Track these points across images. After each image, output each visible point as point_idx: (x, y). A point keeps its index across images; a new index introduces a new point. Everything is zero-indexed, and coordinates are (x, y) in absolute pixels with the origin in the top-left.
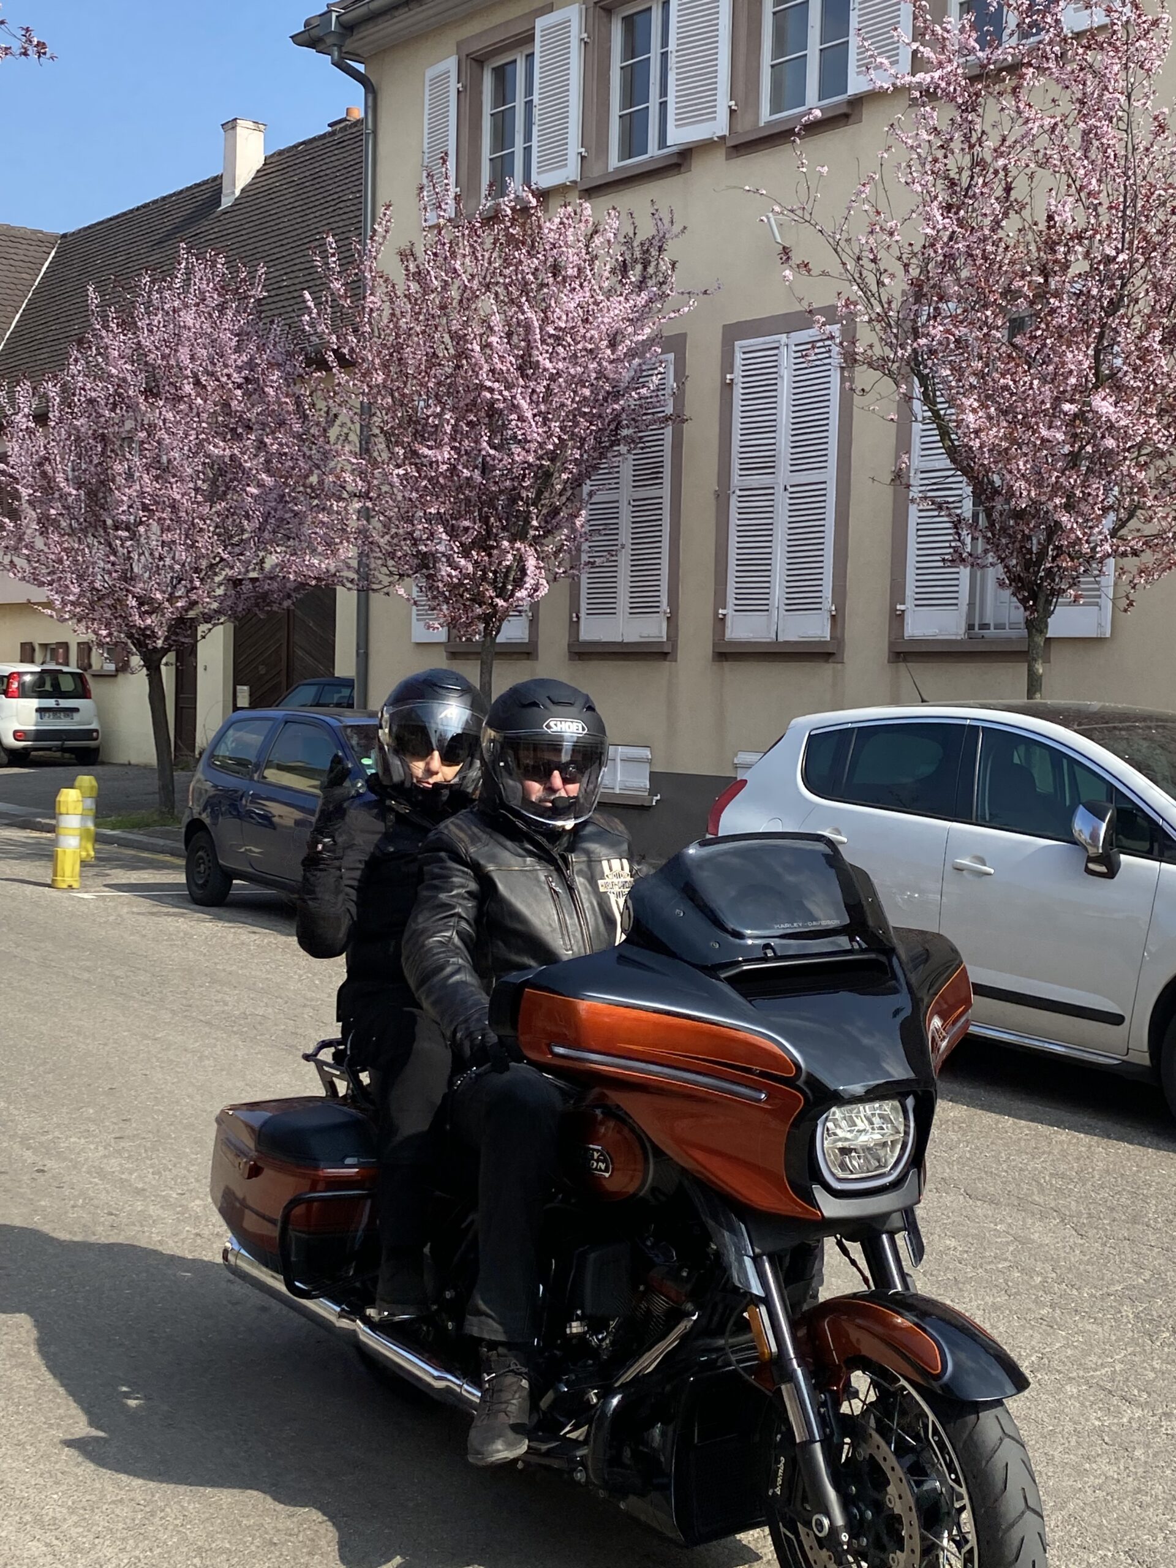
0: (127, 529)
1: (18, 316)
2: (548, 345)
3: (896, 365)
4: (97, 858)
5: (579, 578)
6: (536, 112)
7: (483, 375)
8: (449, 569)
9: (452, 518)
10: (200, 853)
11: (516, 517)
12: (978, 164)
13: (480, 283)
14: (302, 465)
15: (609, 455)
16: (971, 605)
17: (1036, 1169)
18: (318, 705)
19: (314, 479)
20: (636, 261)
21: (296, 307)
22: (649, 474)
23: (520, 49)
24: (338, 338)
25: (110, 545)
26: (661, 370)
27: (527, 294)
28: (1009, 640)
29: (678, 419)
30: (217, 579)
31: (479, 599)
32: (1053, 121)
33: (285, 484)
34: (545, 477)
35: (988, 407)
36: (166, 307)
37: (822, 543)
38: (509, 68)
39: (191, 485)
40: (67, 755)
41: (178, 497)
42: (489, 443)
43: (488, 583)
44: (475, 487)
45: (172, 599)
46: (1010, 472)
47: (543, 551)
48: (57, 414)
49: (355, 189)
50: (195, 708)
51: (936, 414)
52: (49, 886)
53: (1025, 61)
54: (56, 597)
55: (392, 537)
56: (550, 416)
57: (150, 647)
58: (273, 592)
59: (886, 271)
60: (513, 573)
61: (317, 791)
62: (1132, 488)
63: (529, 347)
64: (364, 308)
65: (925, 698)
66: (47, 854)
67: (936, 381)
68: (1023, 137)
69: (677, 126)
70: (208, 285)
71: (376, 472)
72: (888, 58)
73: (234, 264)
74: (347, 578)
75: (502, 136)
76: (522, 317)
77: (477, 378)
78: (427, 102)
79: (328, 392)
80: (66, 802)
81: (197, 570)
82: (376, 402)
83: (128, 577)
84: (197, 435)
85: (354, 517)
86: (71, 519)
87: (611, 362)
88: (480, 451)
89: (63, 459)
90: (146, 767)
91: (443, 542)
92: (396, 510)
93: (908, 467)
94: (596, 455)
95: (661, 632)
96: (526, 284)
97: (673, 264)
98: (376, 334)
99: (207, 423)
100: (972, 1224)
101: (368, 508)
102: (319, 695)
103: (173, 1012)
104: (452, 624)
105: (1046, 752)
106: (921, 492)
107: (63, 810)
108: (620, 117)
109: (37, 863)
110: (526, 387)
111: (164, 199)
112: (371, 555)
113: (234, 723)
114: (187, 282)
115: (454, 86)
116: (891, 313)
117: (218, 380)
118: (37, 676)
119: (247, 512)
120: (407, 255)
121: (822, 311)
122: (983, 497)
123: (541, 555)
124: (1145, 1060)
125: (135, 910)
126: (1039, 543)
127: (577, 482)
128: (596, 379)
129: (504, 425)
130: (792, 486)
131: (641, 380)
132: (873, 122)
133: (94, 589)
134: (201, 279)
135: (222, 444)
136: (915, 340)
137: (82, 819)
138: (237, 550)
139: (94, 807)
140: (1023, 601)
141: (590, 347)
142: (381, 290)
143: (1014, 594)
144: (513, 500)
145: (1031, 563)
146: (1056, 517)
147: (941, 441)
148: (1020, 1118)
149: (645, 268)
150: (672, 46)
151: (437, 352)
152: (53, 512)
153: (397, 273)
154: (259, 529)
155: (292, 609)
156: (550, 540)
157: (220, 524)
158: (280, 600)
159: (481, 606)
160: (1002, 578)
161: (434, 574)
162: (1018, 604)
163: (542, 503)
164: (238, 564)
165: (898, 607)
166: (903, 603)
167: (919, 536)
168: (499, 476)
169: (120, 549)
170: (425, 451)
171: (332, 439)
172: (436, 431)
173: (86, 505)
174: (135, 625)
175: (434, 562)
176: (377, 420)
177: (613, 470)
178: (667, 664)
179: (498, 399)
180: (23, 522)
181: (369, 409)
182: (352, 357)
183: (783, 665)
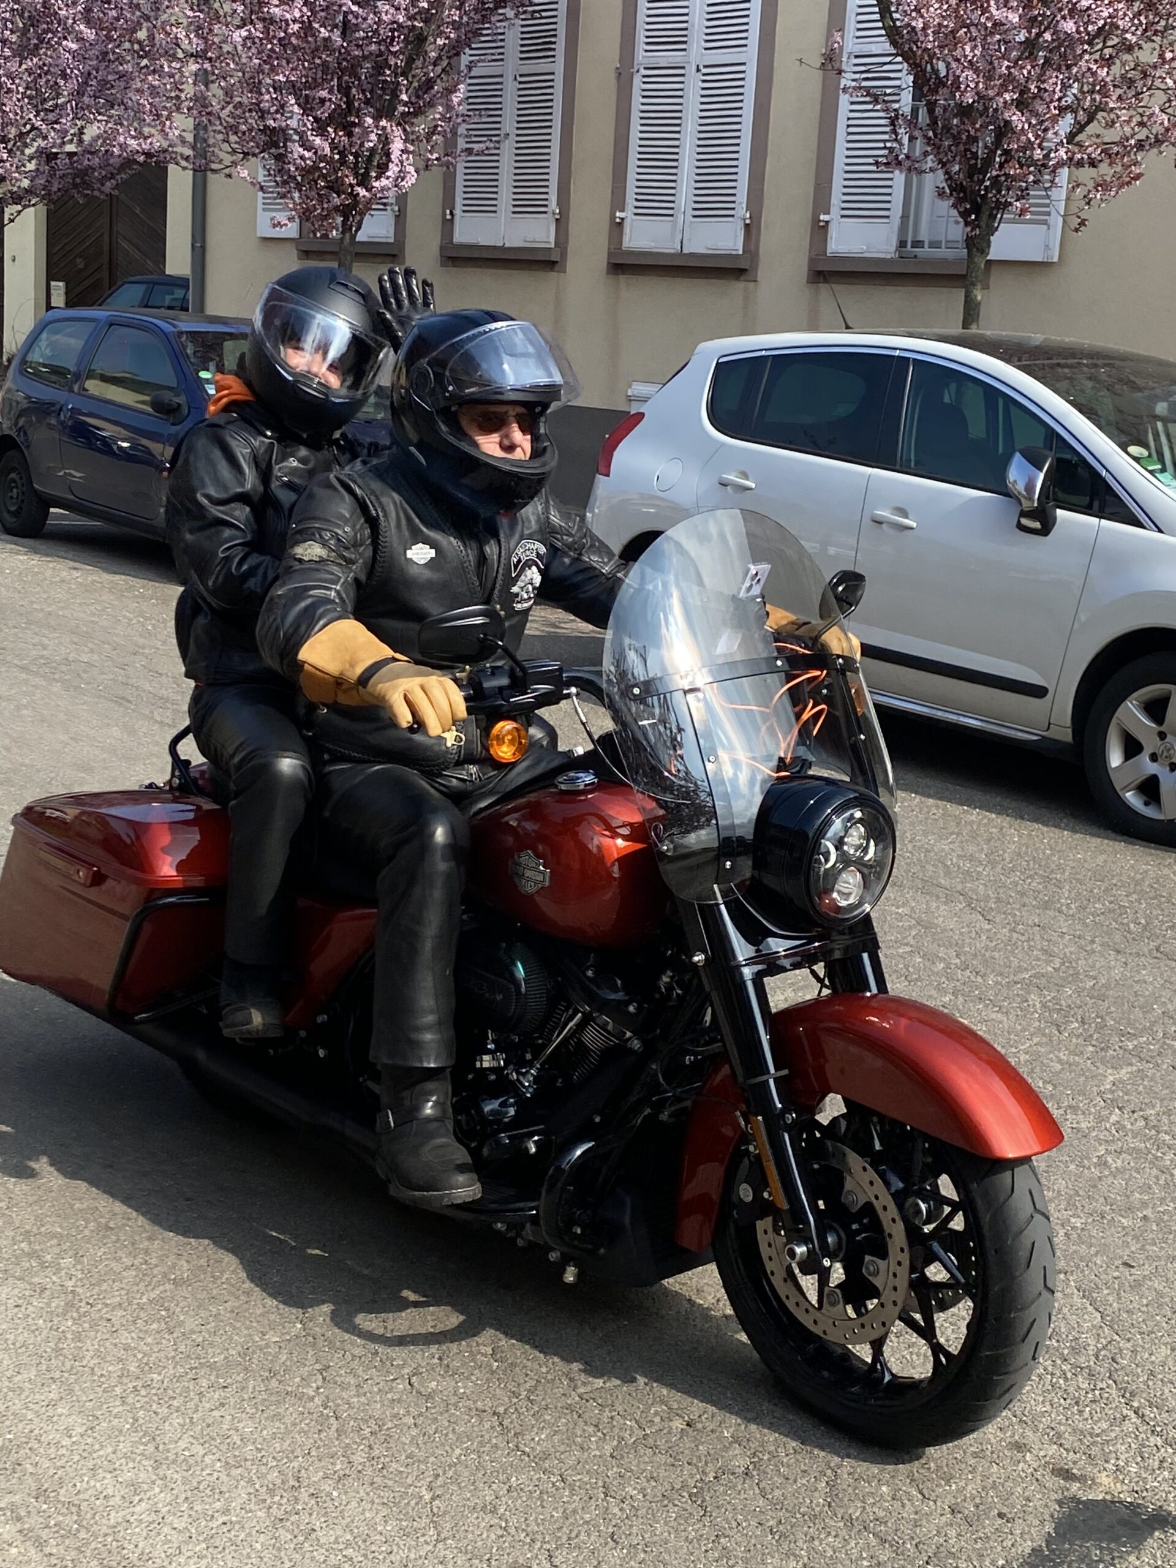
5: (455, 167)
8: (301, 150)
9: (307, 88)
10: (13, 475)
11: (382, 89)
15: (493, 19)
16: (906, 216)
17: (943, 850)
18: (146, 306)
19: (142, 35)
22: (539, 46)
28: (945, 261)
30: (27, 151)
31: (335, 187)
33: (109, 38)
34: (418, 40)
37: (738, 137)
43: (348, 167)
44: (334, 50)
46: (958, 60)
47: (413, 133)
55: (235, 107)
58: (94, 169)
60: (377, 157)
61: (149, 409)
62: (1094, 85)
65: (850, 325)
74: (182, 155)
81: (4, 140)
85: (190, 81)
88: (340, 6)
91: (295, 118)
92: (240, 74)
93: (841, 48)
94: (477, 17)
95: (548, 237)
101: (206, 70)
102: (149, 294)
104: (305, 216)
105: (980, 390)
106: (854, 80)
112: (210, 128)
113: (49, 324)
119: (63, 71)
122: (925, 89)
123: (411, 137)
124: (1066, 735)
126: (986, 147)
127: (454, 50)
130: (705, 67)
138: (51, 117)
140: (964, 215)
143: (954, 206)
144: (379, 68)
145: (976, 169)
146: (1006, 115)
147: (882, 20)
148: (929, 796)
154: (78, 93)
155: (116, 193)
156: (421, 118)
157: (32, 85)
158: (102, 181)
159: (339, 196)
160: (941, 186)
161: (285, 156)
162: (961, 220)
163: (413, 72)
164: (53, 134)
165: (822, 217)
166: (829, 213)
167: (849, 134)
168: (363, 39)
170: (273, 5)
175: (286, 140)
177: (497, 37)
178: (554, 276)
183: (687, 282)
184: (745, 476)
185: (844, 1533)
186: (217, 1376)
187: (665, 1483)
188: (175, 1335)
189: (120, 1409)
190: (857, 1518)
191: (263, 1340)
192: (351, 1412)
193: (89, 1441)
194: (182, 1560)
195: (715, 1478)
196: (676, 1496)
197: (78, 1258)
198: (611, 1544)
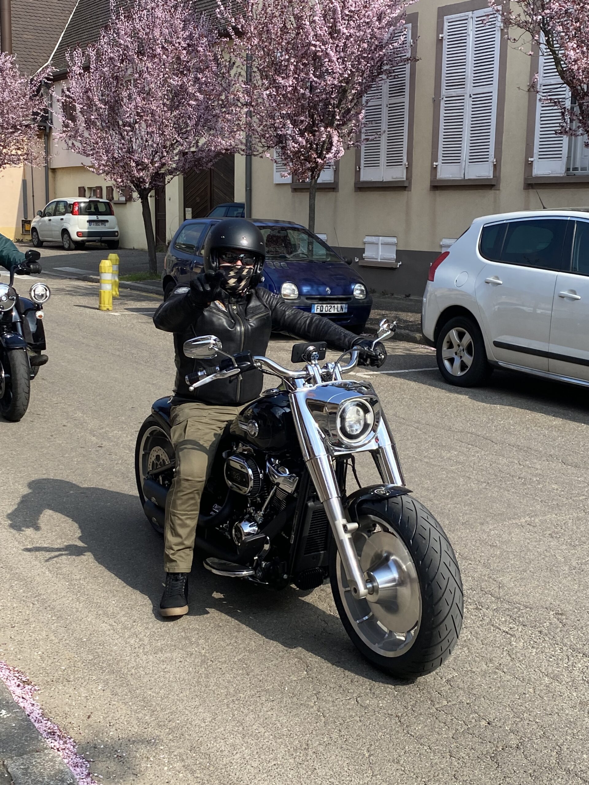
0: (130, 126)
1: (71, 16)
2: (345, 20)
3: (532, 26)
4: (120, 295)
5: (360, 147)
7: (311, 37)
8: (293, 143)
9: (294, 116)
11: (327, 114)
14: (218, 88)
15: (377, 80)
16: (569, 157)
19: (223, 97)
22: (398, 90)
24: (235, 20)
25: (121, 135)
26: (405, 32)
28: (588, 176)
29: (414, 59)
30: (175, 152)
31: (308, 159)
33: (209, 99)
34: (343, 92)
35: (582, 47)
37: (490, 125)
39: (161, 102)
40: (103, 244)
41: (155, 108)
42: (314, 75)
43: (313, 150)
44: (306, 99)
45: (153, 163)
47: (342, 133)
48: (94, 65)
50: (165, 220)
51: (554, 52)
52: (98, 309)
54: (95, 162)
55: (264, 127)
56: (346, 59)
58: (203, 158)
60: (326, 145)
63: (335, 22)
64: (248, 3)
65: (546, 207)
66: (96, 293)
67: (554, 35)
71: (255, 91)
74: (241, 149)
76: (331, 6)
77: (308, 39)
79: (231, 49)
80: (104, 267)
81: (165, 147)
82: (255, 54)
83: (130, 151)
84: (164, 75)
85: (244, 116)
86: (102, 121)
87: (379, 29)
88: (309, 79)
89: (97, 89)
90: (142, 250)
91: (290, 129)
92: (266, 112)
93: (537, 82)
94: (370, 79)
95: (403, 175)
98: (255, 17)
99: (169, 69)
100: (566, 477)
101: (251, 111)
102: (227, 211)
103: (161, 371)
104: (294, 173)
106: (543, 96)
107: (103, 271)
109: (92, 298)
110: (333, 44)
112: (253, 136)
113: (185, 226)
117: (174, 45)
118: (87, 204)
119: (189, 116)
122: (578, 98)
123: (341, 135)
125: (140, 321)
127: (360, 95)
128: (370, 38)
129: (321, 64)
130: (474, 95)
131: (394, 39)
133: (114, 157)
135: (177, 78)
136: (543, 12)
137: (112, 275)
138: (185, 136)
139: (118, 268)
141: (367, 20)
144: (327, 104)
147: (557, 68)
151: (287, 26)
152: (93, 117)
154: (196, 125)
155: (212, 168)
156: (345, 126)
157: (176, 122)
158: (207, 162)
159: (309, 163)
160: (586, 141)
161: (286, 147)
163: (342, 106)
164: (185, 143)
165: (530, 159)
166: (532, 157)
167: (542, 121)
168: (319, 93)
169: (127, 137)
170: (280, 80)
171: (232, 75)
172: (286, 69)
173: (109, 114)
174: (135, 176)
175: (286, 140)
176: (255, 63)
177: (379, 88)
178: (406, 192)
179: (319, 51)
180: (78, 123)
181: (252, 57)
182: (242, 30)
183: (468, 192)
184: (497, 278)
185: (566, 777)
186: (269, 696)
187: (479, 751)
188: (250, 676)
189: (227, 710)
190: (572, 771)
191: (289, 679)
192: (330, 714)
193: (213, 724)
194: (256, 781)
195: (502, 749)
196: (484, 757)
197: (207, 640)
198: (454, 780)
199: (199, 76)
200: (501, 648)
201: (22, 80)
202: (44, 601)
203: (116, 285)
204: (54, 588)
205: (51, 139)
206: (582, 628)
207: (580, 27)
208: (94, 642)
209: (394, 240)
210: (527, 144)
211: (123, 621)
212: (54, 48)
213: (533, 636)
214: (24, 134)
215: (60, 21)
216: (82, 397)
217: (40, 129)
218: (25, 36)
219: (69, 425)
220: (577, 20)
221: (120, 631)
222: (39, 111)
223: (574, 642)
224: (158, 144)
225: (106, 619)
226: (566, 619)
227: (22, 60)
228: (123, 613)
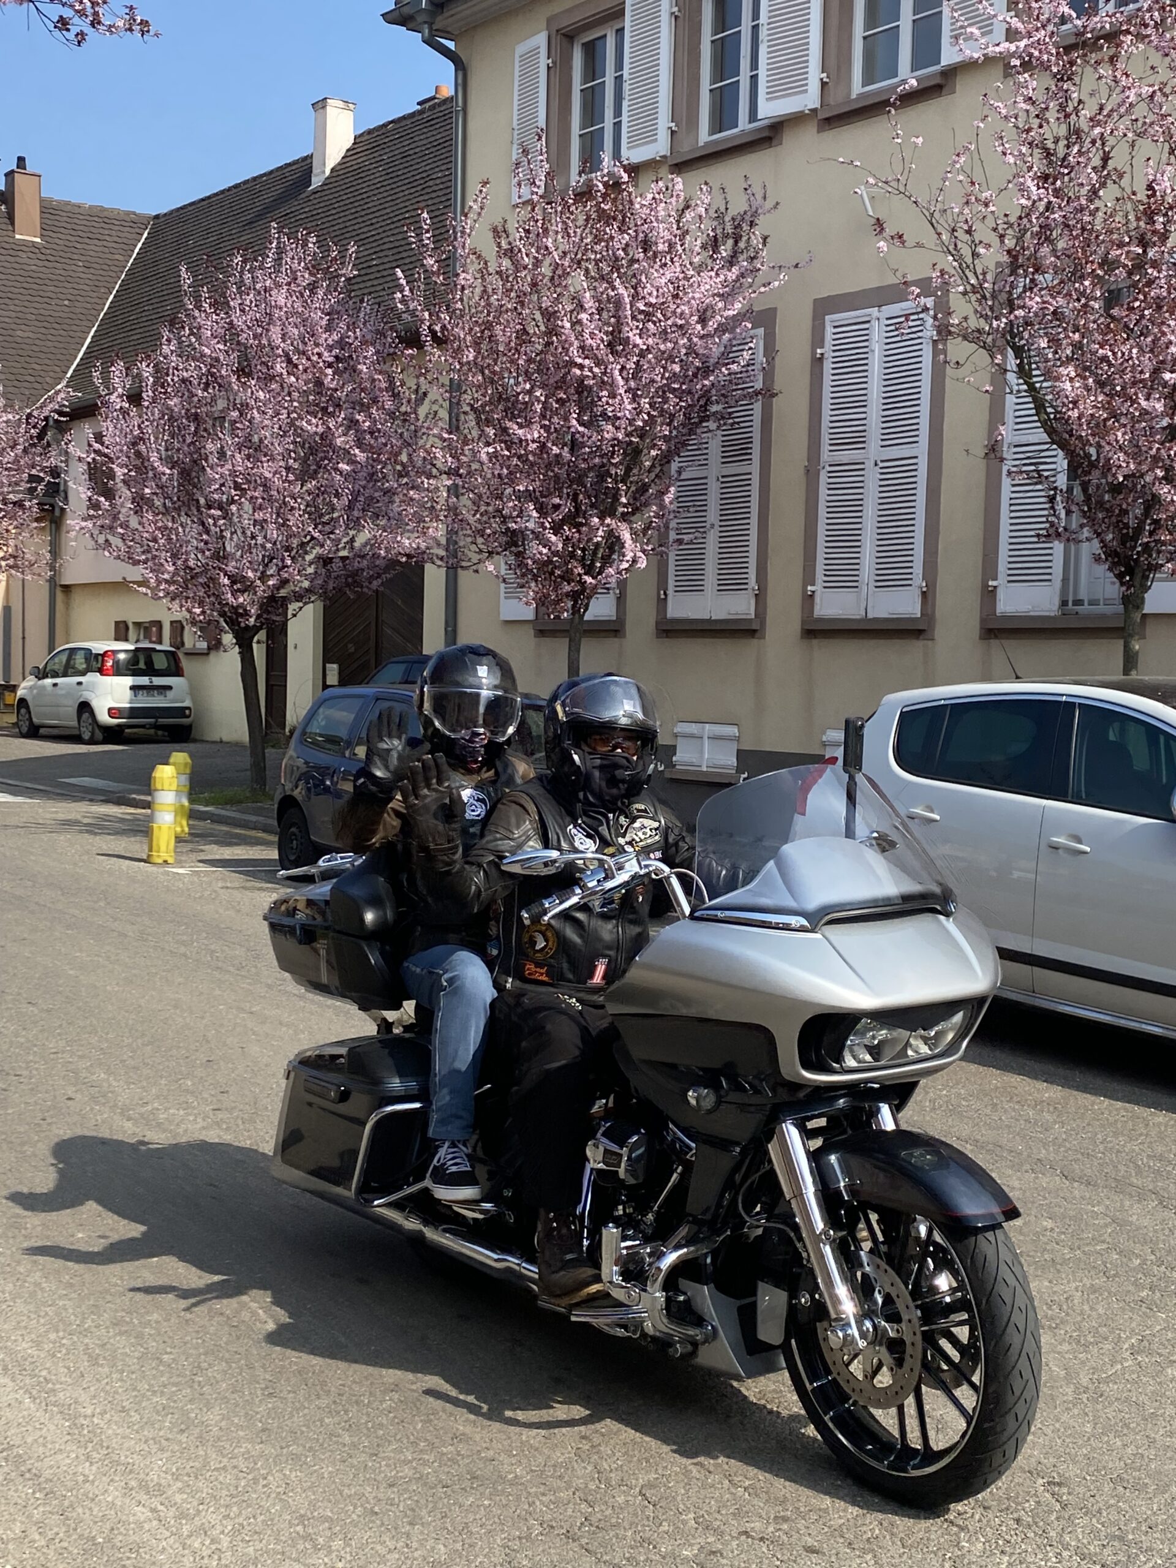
0: (220, 508)
1: (112, 297)
2: (638, 321)
3: (990, 338)
4: (190, 834)
5: (667, 555)
6: (626, 87)
7: (574, 351)
8: (539, 546)
9: (543, 496)
10: (293, 829)
11: (605, 494)
12: (1076, 134)
13: (572, 260)
14: (394, 441)
15: (699, 431)
16: (1065, 580)
17: (1134, 1150)
18: (407, 682)
19: (404, 458)
20: (727, 236)
21: (386, 286)
22: (737, 451)
23: (610, 23)
24: (430, 315)
25: (203, 524)
26: (751, 345)
27: (618, 270)
28: (1103, 617)
29: (768, 394)
30: (308, 558)
31: (567, 577)
32: (1151, 90)
33: (377, 460)
34: (633, 454)
35: (1085, 378)
36: (258, 286)
37: (913, 519)
38: (599, 43)
40: (160, 733)
41: (269, 475)
42: (577, 420)
43: (577, 560)
44: (564, 464)
45: (263, 578)
46: (1109, 443)
48: (150, 393)
49: (443, 168)
50: (285, 686)
51: (1032, 388)
52: (145, 861)
53: (1124, 28)
54: (151, 575)
55: (482, 515)
56: (639, 393)
57: (242, 625)
58: (363, 570)
59: (981, 242)
60: (602, 550)
63: (619, 324)
64: (456, 285)
65: (1019, 675)
66: (143, 829)
67: (1032, 353)
68: (1119, 106)
69: (767, 99)
70: (299, 264)
71: (466, 448)
72: (980, 28)
73: (324, 243)
74: (437, 556)
75: (592, 111)
76: (613, 294)
77: (567, 355)
78: (517, 79)
79: (420, 368)
80: (162, 778)
81: (288, 549)
82: (467, 379)
83: (221, 556)
84: (288, 414)
85: (445, 494)
86: (165, 498)
87: (702, 337)
88: (569, 428)
89: (157, 438)
90: (237, 745)
91: (532, 519)
92: (486, 487)
93: (1002, 441)
94: (685, 430)
95: (749, 609)
96: (617, 259)
97: (765, 239)
98: (468, 311)
99: (299, 402)
100: (1069, 1206)
101: (457, 486)
102: (408, 672)
103: (269, 986)
104: (541, 601)
105: (1143, 729)
106: (1015, 466)
107: (159, 786)
108: (711, 91)
109: (133, 839)
110: (615, 363)
111: (254, 179)
112: (461, 533)
113: (325, 701)
114: (278, 261)
115: (544, 61)
116: (986, 285)
117: (309, 359)
118: (131, 655)
119: (337, 491)
120: (498, 232)
121: (916, 283)
122: (1080, 471)
125: (229, 885)
126: (1136, 518)
127: (666, 459)
128: (686, 354)
129: (593, 400)
130: (882, 461)
131: (731, 355)
132: (966, 93)
133: (187, 566)
134: (293, 258)
135: (314, 421)
136: (1011, 312)
137: (177, 795)
138: (327, 528)
139: (188, 783)
140: (1120, 576)
141: (680, 322)
142: (474, 267)
143: (1110, 569)
144: (603, 475)
145: (1129, 538)
146: (1155, 490)
147: (1037, 414)
148: (1117, 1100)
149: (736, 243)
150: (763, 19)
151: (528, 329)
152: (147, 491)
153: (489, 251)
154: (349, 507)
155: (381, 589)
156: (638, 515)
157: (311, 503)
158: (371, 579)
159: (569, 584)
160: (1097, 552)
161: (524, 552)
162: (1115, 580)
163: (631, 479)
164: (328, 542)
165: (990, 583)
166: (995, 579)
168: (588, 453)
169: (213, 528)
170: (513, 427)
171: (421, 417)
172: (526, 408)
173: (180, 485)
174: (227, 604)
175: (524, 539)
176: (467, 398)
177: (702, 446)
178: (755, 642)
179: (588, 376)
180: (118, 501)
181: (459, 386)
182: (443, 333)
183: (872, 643)
184: (929, 809)
199: (358, 417)
200: (940, 1554)
201: (10, 416)
202: (19, 1460)
203: (182, 816)
204: (38, 1433)
205: (64, 529)
206: (1099, 1511)
207: (1080, 342)
208: (119, 1544)
209: (733, 731)
210: (985, 555)
211: (180, 1501)
212: (76, 357)
213: (1004, 1529)
214: (10, 519)
215: (89, 306)
216: (107, 1040)
217: (43, 510)
218: (19, 333)
219: (79, 1096)
220: (1076, 329)
221: (172, 1522)
222: (42, 475)
223: (1085, 1541)
224: (275, 544)
225: (143, 1497)
226: (1069, 1494)
227: (13, 377)
228: (179, 1484)
